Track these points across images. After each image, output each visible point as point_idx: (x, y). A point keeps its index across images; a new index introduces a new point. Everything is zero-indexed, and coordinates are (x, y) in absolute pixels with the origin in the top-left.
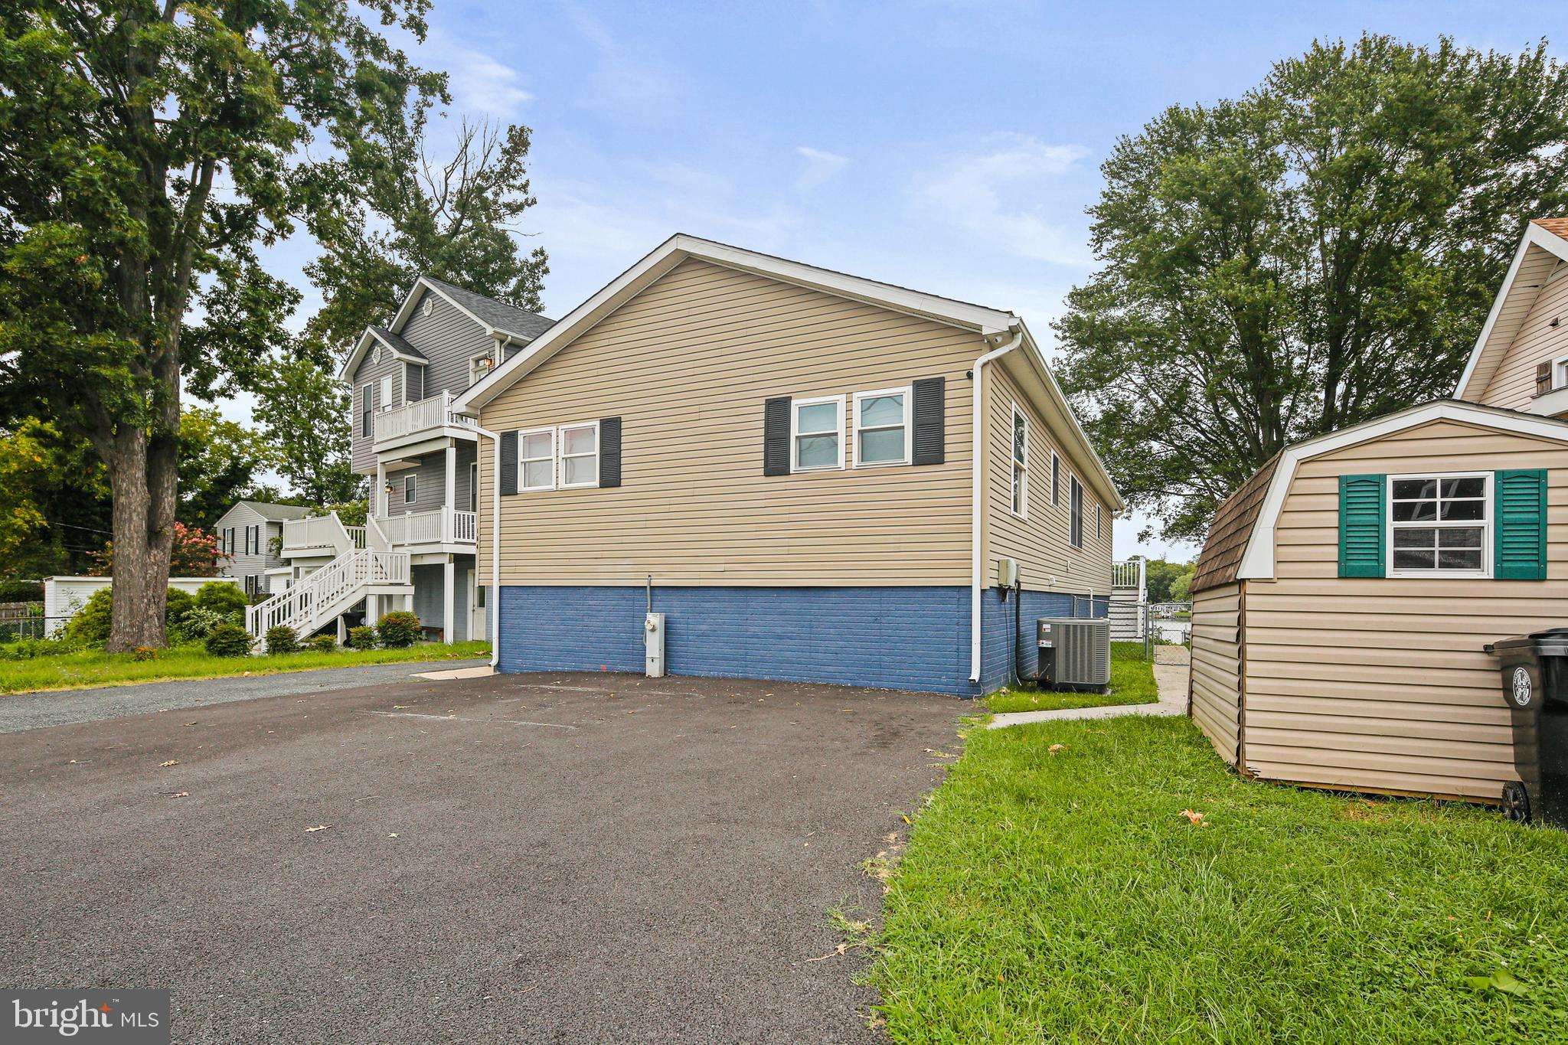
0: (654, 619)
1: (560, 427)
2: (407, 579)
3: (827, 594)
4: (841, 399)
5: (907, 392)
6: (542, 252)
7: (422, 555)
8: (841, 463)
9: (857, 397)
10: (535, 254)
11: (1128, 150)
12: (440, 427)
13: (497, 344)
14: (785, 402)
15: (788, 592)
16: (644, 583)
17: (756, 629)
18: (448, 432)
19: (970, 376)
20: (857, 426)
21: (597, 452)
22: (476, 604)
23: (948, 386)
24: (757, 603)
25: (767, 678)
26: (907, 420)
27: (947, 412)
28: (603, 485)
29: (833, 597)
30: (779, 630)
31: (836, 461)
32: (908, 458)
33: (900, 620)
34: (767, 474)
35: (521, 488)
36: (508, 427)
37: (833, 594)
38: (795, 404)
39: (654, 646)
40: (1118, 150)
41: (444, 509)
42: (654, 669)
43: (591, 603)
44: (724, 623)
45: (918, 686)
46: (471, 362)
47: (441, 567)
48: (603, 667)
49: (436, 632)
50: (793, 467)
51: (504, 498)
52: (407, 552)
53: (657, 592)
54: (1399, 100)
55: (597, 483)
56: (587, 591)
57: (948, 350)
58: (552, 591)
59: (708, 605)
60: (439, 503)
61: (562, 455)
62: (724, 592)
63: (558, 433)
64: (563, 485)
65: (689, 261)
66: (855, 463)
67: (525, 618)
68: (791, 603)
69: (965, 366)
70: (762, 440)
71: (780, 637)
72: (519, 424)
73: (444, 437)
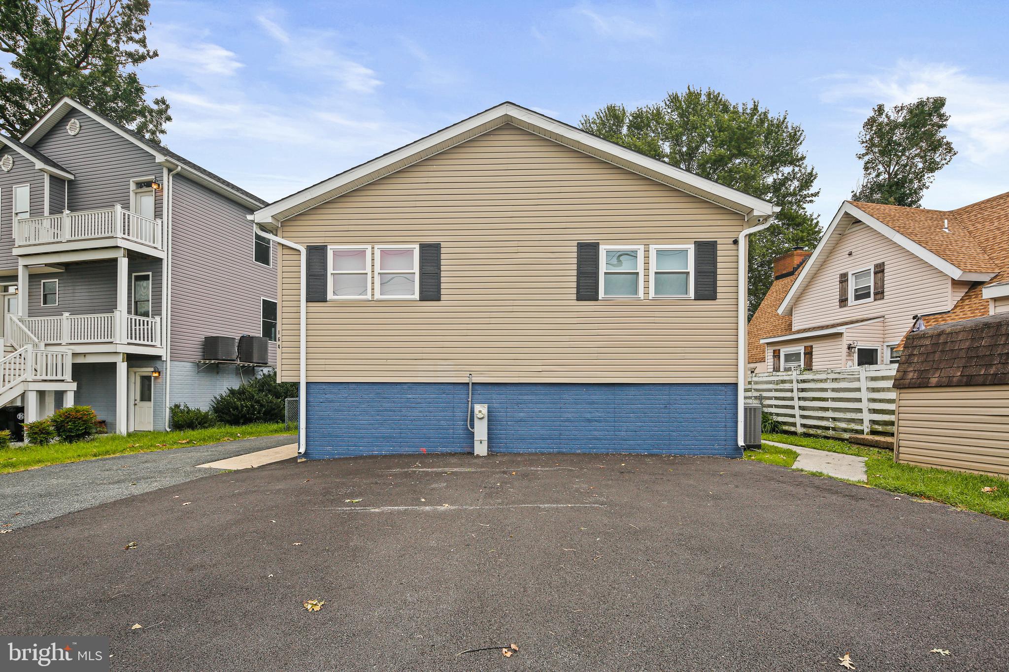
0: (481, 410)
1: (376, 247)
2: (68, 376)
3: (628, 388)
4: (641, 249)
5: (691, 248)
6: (164, 102)
7: (85, 354)
8: (641, 294)
9: (653, 248)
10: (157, 102)
11: (588, 125)
12: (112, 237)
13: (165, 172)
14: (595, 247)
15: (596, 388)
16: (466, 380)
17: (570, 415)
18: (121, 243)
19: (736, 242)
20: (653, 268)
21: (416, 269)
22: (138, 397)
23: (719, 247)
24: (568, 396)
25: (579, 451)
26: (691, 268)
27: (719, 265)
28: (423, 298)
29: (632, 391)
30: (589, 416)
31: (636, 292)
32: (692, 294)
33: (684, 406)
34: (579, 299)
35: (330, 296)
36: (317, 241)
37: (632, 388)
38: (603, 249)
39: (481, 431)
40: (582, 124)
41: (117, 313)
42: (481, 449)
43: (410, 396)
44: (540, 412)
45: (698, 452)
46: (131, 183)
47: (113, 366)
48: (423, 450)
49: (105, 426)
50: (601, 295)
51: (310, 304)
52: (69, 351)
53: (477, 387)
54: (737, 128)
55: (417, 296)
56: (405, 387)
57: (719, 223)
58: (366, 387)
59: (525, 397)
60: (111, 306)
61: (377, 269)
62: (540, 387)
63: (373, 253)
64: (378, 296)
65: (508, 125)
66: (652, 294)
67: (336, 410)
68: (597, 396)
69: (734, 235)
70: (575, 273)
71: (589, 421)
72: (327, 240)
73: (117, 247)
